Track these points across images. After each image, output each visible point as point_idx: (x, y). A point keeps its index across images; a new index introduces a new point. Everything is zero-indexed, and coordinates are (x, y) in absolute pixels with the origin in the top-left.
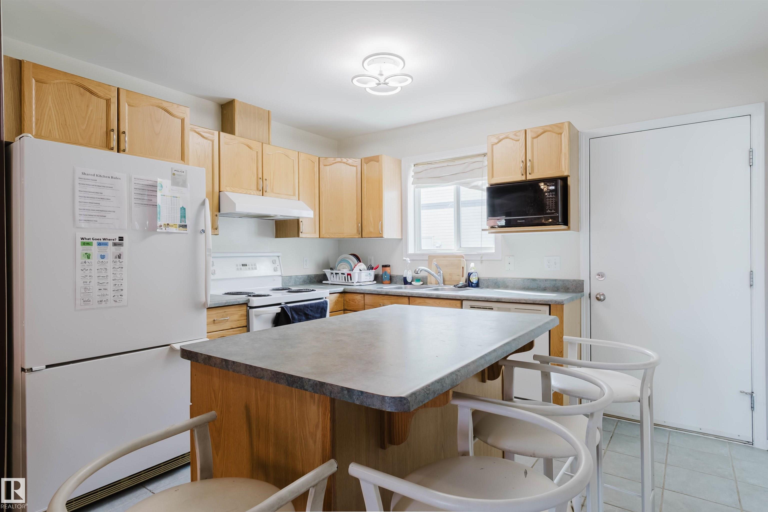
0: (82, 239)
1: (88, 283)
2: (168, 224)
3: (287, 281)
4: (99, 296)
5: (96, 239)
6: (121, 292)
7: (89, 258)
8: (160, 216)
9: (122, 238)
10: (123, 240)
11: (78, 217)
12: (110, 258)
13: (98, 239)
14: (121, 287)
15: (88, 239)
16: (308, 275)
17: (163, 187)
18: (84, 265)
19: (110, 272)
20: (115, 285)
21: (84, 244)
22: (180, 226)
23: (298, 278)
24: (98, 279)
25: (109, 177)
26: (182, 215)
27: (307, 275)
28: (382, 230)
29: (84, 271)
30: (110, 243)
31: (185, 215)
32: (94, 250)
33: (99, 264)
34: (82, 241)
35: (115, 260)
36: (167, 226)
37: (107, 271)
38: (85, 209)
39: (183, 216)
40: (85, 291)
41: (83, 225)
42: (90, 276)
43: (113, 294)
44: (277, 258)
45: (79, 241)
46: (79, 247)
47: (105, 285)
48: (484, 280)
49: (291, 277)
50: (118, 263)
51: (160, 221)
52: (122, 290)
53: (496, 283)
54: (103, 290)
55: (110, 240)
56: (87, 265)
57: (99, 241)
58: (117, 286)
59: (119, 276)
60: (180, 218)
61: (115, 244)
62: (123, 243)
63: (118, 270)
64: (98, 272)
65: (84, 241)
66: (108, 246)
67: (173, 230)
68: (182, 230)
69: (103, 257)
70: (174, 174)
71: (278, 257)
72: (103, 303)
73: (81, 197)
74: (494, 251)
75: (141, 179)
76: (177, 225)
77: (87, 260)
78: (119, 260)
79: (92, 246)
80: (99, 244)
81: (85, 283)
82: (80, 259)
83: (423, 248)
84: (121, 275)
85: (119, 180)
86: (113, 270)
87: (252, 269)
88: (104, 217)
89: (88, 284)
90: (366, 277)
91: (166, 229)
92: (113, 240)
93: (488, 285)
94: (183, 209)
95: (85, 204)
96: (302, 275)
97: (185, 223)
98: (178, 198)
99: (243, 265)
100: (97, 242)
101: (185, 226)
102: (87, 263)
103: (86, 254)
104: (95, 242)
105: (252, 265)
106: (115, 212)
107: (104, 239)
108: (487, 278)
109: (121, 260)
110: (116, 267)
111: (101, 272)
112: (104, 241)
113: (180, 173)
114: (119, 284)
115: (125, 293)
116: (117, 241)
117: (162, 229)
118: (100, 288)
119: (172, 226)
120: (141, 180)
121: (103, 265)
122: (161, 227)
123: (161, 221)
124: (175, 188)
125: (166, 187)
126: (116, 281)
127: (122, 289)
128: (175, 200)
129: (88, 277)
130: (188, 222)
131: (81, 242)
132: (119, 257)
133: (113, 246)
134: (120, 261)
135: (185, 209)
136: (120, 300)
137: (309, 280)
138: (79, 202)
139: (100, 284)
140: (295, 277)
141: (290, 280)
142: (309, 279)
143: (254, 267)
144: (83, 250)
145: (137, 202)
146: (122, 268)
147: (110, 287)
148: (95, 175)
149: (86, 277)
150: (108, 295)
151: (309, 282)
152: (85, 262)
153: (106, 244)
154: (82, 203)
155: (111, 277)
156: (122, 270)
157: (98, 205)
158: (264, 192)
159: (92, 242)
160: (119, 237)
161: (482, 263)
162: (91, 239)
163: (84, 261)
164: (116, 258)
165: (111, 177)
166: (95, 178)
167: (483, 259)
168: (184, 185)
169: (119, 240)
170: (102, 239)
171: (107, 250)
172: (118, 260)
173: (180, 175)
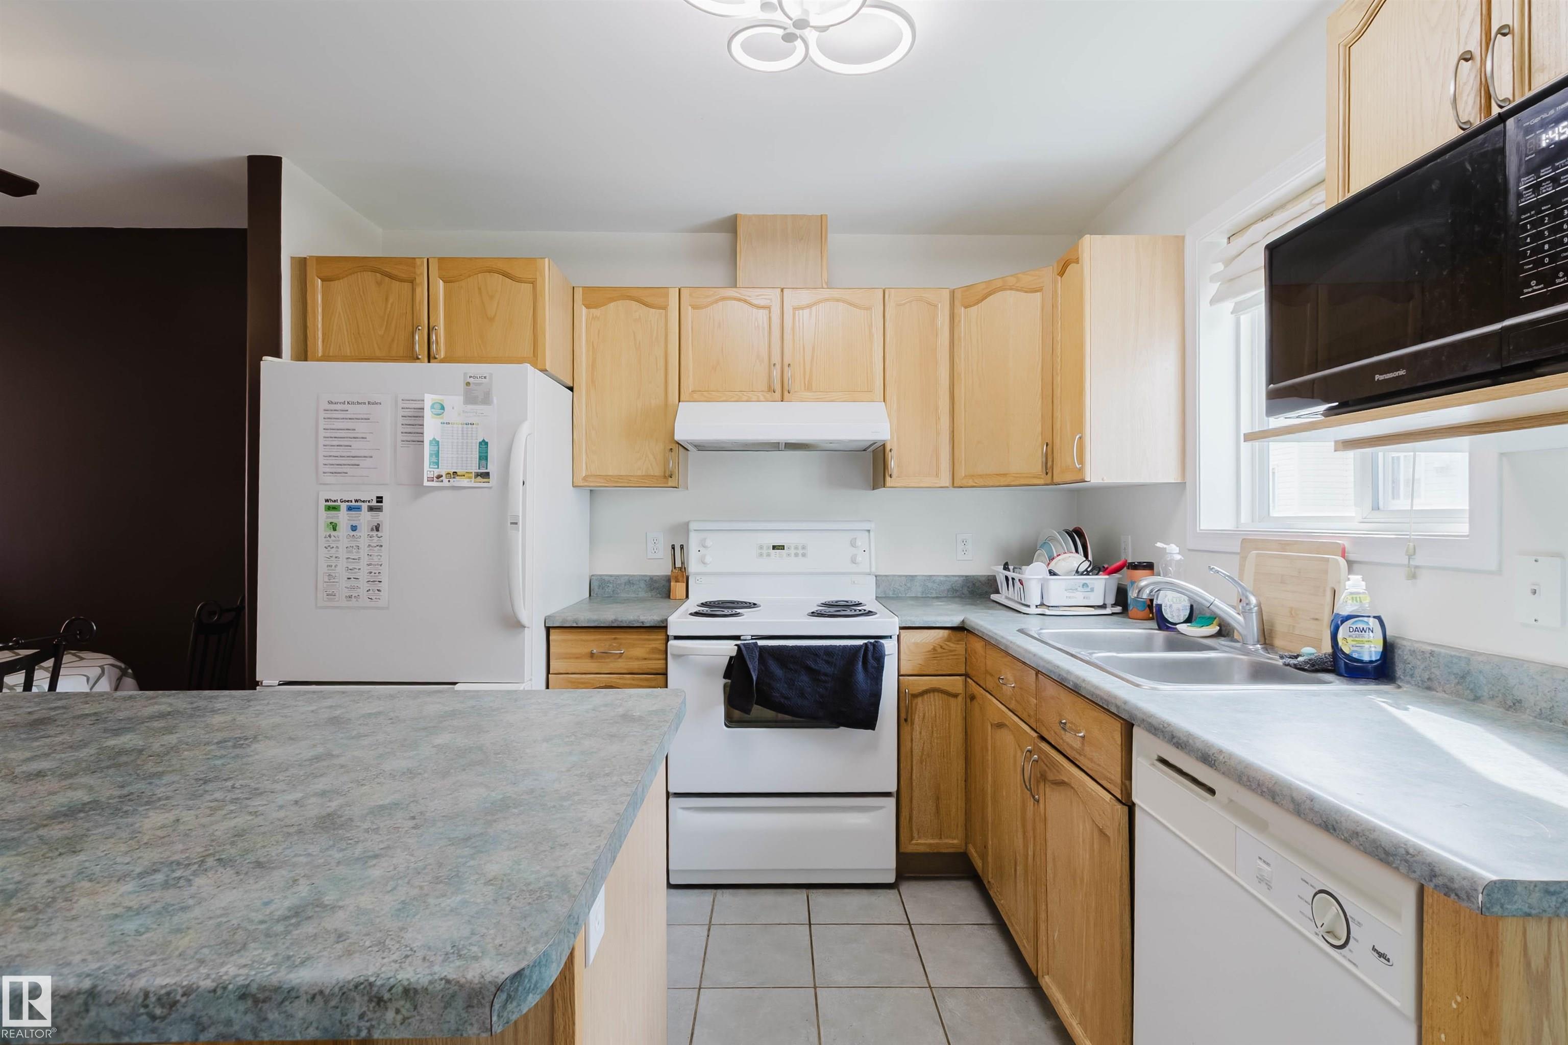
0: (327, 501)
1: (333, 567)
2: (454, 472)
3: (901, 586)
4: (348, 588)
5: (345, 501)
6: (380, 585)
7: (335, 529)
8: (438, 460)
9: (381, 498)
10: (381, 502)
11: (322, 469)
12: (364, 531)
13: (348, 501)
14: (380, 577)
15: (335, 501)
16: (966, 576)
17: (445, 409)
18: (328, 541)
19: (364, 551)
20: (371, 573)
21: (329, 508)
22: (478, 475)
23: (934, 582)
24: (347, 562)
25: (365, 403)
26: (482, 455)
27: (963, 576)
28: (1081, 460)
29: (329, 548)
30: (365, 506)
31: (486, 455)
32: (343, 517)
33: (349, 540)
34: (327, 503)
35: (371, 533)
36: (452, 476)
37: (360, 551)
38: (330, 456)
39: (483, 457)
40: (329, 580)
41: (329, 479)
42: (336, 557)
43: (367, 586)
44: (867, 533)
45: (323, 504)
46: (323, 513)
47: (355, 573)
48: (1413, 652)
49: (912, 578)
50: (376, 539)
51: (438, 468)
52: (381, 582)
53: (1463, 677)
54: (352, 579)
55: (364, 501)
56: (333, 541)
57: (350, 504)
58: (373, 574)
59: (376, 559)
60: (478, 460)
61: (371, 509)
62: (382, 506)
63: (375, 549)
64: (348, 552)
65: (330, 503)
66: (361, 511)
67: (464, 482)
68: (480, 483)
69: (354, 528)
70: (468, 384)
71: (869, 531)
72: (354, 599)
73: (326, 438)
74: (1463, 528)
75: (412, 400)
76: (471, 473)
77: (333, 533)
78: (377, 533)
79: (340, 511)
80: (350, 509)
81: (329, 568)
82: (323, 531)
83: (1274, 513)
84: (379, 557)
85: (379, 406)
86: (368, 549)
87: (796, 555)
88: (357, 467)
89: (333, 570)
90: (1069, 594)
91: (449, 481)
92: (369, 501)
93: (1429, 679)
94: (484, 444)
95: (333, 447)
96: (946, 576)
97: (487, 469)
98: (474, 426)
99: (774, 547)
100: (347, 506)
101: (486, 475)
102: (333, 538)
103: (331, 523)
104: (344, 506)
105: (796, 548)
106: (371, 457)
107: (356, 501)
108: (1429, 648)
109: (379, 534)
110: (373, 545)
111: (351, 552)
112: (357, 504)
113: (479, 381)
114: (376, 572)
115: (384, 586)
116: (374, 503)
117: (442, 481)
118: (349, 577)
119: (462, 476)
120: (412, 402)
121: (355, 541)
122: (441, 479)
123: (440, 467)
124: (470, 407)
125: (453, 408)
126: (372, 566)
127: (380, 580)
128: (470, 429)
129: (333, 559)
130: (492, 468)
131: (325, 505)
132: (377, 530)
133: (368, 511)
134: (379, 536)
135: (487, 444)
136: (377, 597)
137: (968, 587)
138: (324, 446)
139: (349, 571)
140: (926, 578)
141: (909, 585)
142: (969, 585)
143: (800, 552)
144: (327, 518)
145: (405, 438)
146: (381, 546)
147: (363, 576)
148: (346, 403)
149: (332, 559)
150: (360, 588)
151: (969, 592)
152: (330, 536)
153: (359, 509)
154: (328, 447)
155: (365, 560)
156: (380, 550)
157: (349, 448)
158: (786, 393)
159: (361, 506)
160: (378, 497)
161: (1413, 576)
162: (339, 501)
163: (328, 534)
164: (372, 530)
165: (367, 403)
166: (346, 407)
167: (1418, 561)
168: (486, 399)
169: (378, 502)
170: (353, 501)
171: (360, 518)
172: (375, 533)
173: (480, 384)
